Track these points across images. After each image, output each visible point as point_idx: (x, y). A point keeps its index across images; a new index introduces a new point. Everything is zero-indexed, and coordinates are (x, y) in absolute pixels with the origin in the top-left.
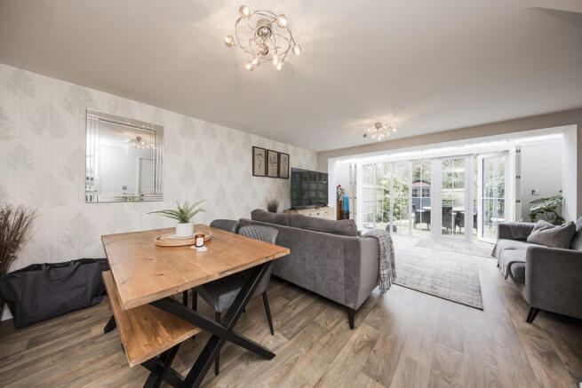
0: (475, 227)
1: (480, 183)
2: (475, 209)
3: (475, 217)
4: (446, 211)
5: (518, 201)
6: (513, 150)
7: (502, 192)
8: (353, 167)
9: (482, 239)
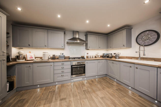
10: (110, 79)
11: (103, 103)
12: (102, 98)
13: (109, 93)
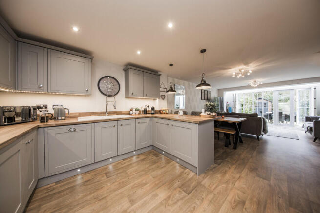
0: (295, 121)
1: (297, 100)
2: (295, 113)
3: (295, 116)
4: (281, 114)
5: (315, 108)
6: (313, 88)
7: (308, 104)
8: (234, 95)
9: (299, 125)
10: (57, 183)
11: (145, 199)
12: (132, 202)
13: (118, 189)
